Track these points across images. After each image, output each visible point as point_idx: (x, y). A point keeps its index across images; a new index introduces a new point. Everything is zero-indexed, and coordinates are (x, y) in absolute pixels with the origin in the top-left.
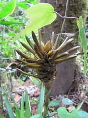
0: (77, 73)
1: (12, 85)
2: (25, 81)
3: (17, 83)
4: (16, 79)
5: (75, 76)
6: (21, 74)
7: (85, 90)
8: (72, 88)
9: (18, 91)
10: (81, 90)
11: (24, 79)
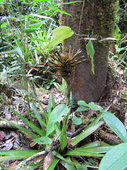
0: (110, 77)
1: (35, 94)
2: (50, 89)
3: (40, 92)
4: (39, 87)
5: (107, 81)
6: (44, 82)
7: (118, 97)
8: (103, 95)
9: (43, 100)
10: (114, 97)
11: (48, 87)
